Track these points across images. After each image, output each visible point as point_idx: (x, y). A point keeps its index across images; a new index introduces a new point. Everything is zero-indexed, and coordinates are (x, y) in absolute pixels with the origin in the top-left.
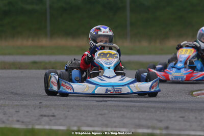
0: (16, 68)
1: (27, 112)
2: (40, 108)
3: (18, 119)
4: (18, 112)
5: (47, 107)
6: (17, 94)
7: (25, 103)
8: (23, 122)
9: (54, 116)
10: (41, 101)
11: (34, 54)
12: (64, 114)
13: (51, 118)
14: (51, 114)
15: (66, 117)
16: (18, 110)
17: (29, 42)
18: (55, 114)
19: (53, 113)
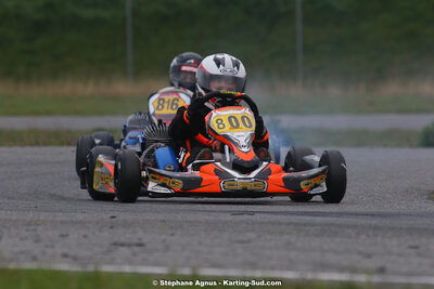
0: (62, 144)
1: (85, 236)
2: (112, 228)
3: (65, 250)
4: (67, 235)
5: (126, 225)
6: (63, 198)
7: (80, 217)
8: (75, 259)
9: (141, 245)
10: (115, 214)
11: (101, 113)
12: (164, 241)
13: (136, 249)
14: (136, 241)
15: (167, 248)
16: (64, 233)
17: (88, 89)
18: (144, 241)
19: (140, 239)
